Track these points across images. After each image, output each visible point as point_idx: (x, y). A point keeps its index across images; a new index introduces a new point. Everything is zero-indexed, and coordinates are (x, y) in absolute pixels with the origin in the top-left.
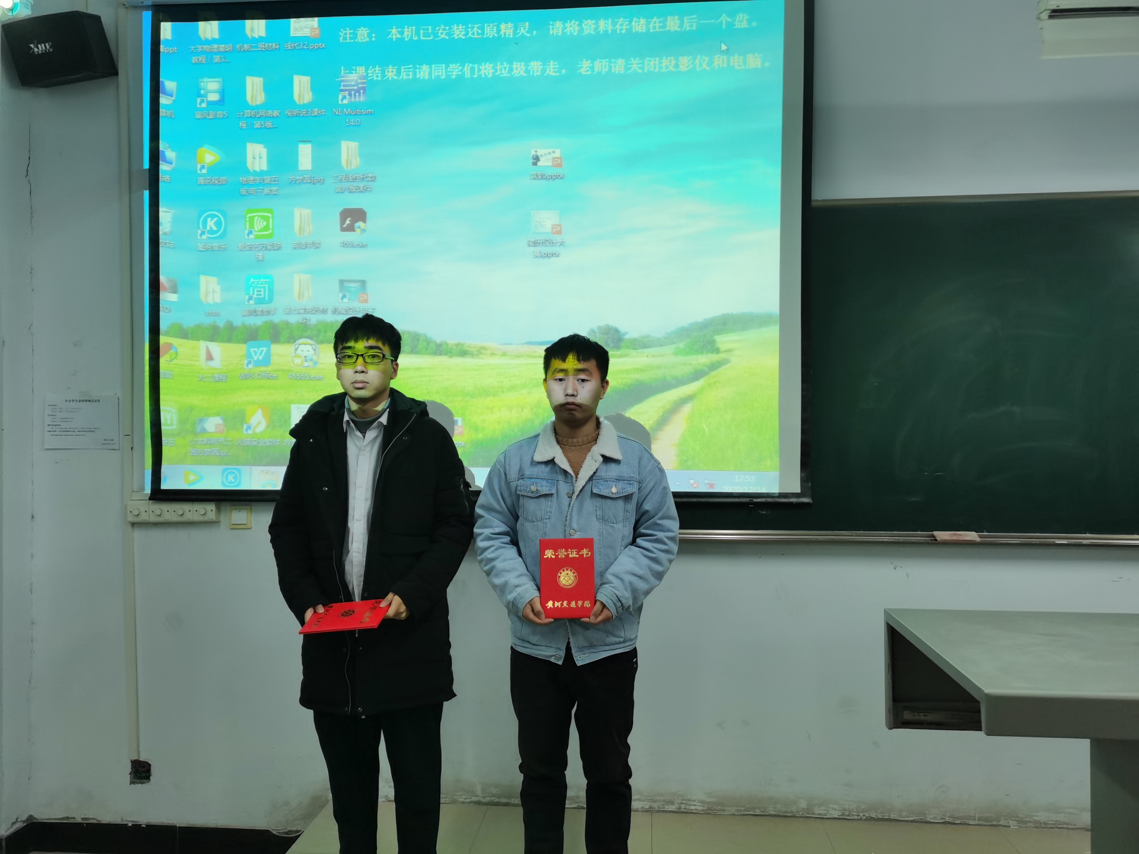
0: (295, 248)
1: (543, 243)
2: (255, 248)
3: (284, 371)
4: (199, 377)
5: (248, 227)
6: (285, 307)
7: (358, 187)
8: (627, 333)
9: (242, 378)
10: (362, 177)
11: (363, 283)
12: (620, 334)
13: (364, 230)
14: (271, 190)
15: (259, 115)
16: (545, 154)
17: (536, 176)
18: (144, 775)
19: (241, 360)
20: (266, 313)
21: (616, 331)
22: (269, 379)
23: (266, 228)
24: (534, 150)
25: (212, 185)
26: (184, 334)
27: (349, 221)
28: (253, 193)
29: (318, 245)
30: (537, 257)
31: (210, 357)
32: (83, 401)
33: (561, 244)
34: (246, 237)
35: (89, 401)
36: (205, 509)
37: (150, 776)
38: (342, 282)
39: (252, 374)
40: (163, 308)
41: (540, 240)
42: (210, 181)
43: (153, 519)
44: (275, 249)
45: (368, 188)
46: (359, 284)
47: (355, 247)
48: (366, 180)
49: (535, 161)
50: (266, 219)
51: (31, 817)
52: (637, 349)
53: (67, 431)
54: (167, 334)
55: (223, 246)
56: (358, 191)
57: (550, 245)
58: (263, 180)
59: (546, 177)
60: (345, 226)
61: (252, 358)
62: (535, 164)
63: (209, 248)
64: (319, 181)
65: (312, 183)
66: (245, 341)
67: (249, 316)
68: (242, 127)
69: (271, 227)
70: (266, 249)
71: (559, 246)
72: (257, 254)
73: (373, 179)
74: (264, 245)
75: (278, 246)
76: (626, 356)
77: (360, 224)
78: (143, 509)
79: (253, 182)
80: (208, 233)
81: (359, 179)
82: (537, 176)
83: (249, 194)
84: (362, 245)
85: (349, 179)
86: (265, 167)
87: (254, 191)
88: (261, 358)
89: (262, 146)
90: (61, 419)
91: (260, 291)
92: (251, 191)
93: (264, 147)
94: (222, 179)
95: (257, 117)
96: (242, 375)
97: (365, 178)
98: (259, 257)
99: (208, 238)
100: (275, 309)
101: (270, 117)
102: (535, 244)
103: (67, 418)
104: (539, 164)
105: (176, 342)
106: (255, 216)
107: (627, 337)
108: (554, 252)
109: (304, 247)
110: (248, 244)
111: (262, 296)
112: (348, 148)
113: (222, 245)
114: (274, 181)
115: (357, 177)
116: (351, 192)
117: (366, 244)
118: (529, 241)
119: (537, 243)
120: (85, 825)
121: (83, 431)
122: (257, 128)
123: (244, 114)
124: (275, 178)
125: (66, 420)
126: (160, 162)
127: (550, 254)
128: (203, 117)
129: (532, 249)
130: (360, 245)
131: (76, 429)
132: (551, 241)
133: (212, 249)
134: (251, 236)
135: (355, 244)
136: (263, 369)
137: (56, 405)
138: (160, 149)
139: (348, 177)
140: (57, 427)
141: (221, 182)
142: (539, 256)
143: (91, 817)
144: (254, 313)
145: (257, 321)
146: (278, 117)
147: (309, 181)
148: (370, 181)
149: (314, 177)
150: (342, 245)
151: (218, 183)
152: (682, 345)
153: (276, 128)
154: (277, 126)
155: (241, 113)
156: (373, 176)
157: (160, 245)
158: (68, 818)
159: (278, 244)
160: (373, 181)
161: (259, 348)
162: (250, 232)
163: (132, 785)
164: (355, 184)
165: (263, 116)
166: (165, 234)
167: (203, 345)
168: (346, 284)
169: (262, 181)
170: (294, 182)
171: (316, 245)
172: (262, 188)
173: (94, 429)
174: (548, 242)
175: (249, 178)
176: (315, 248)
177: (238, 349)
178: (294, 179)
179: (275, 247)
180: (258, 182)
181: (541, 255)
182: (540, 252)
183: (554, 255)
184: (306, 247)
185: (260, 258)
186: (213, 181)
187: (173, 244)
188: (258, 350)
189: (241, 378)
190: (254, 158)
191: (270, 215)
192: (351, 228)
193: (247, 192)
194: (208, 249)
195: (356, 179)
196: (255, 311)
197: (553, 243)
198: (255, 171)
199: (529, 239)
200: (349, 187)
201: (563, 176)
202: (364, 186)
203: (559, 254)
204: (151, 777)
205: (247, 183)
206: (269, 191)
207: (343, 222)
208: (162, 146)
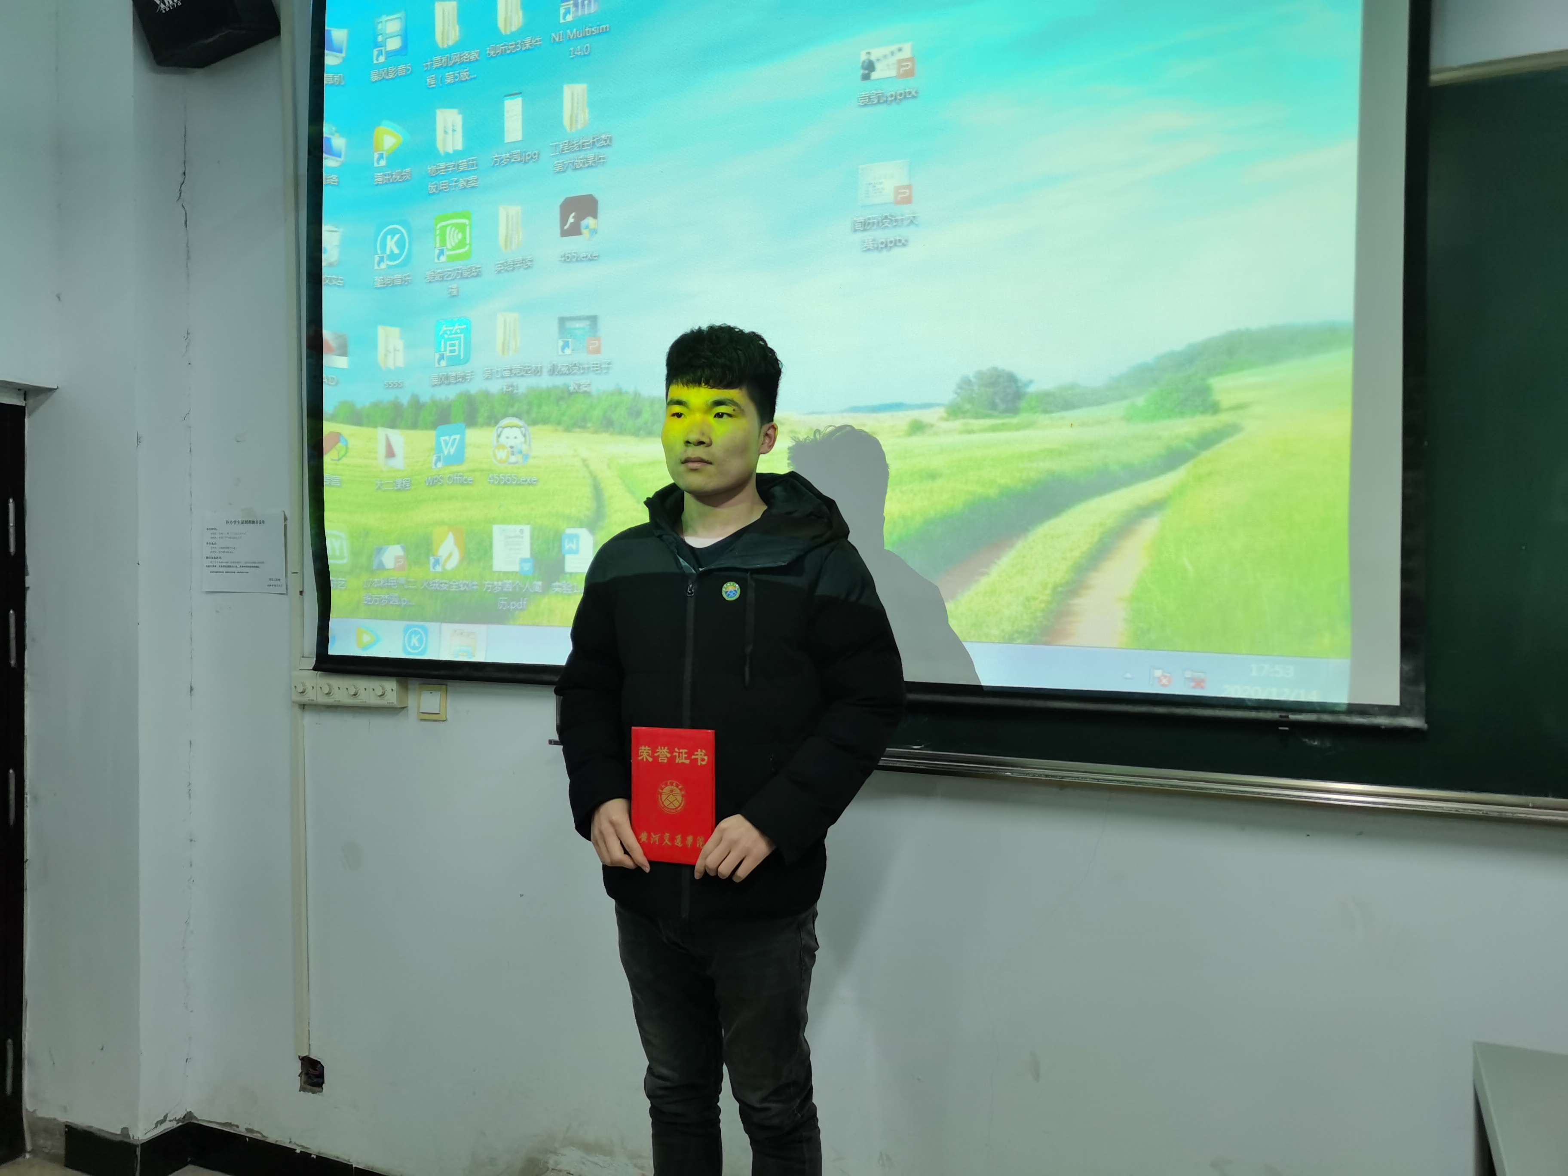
0: (499, 272)
1: (878, 223)
2: (447, 277)
3: (482, 470)
4: (377, 484)
5: (438, 245)
6: (485, 369)
7: (586, 159)
8: (1031, 382)
9: (429, 484)
10: (591, 141)
11: (593, 320)
12: (1020, 384)
13: (594, 232)
14: (468, 181)
15: (452, 62)
16: (885, 56)
17: (867, 100)
18: (315, 1080)
19: (428, 456)
20: (460, 379)
21: (1012, 378)
22: (462, 484)
23: (461, 244)
24: (865, 52)
25: (393, 183)
26: (357, 418)
27: (574, 217)
28: (445, 189)
29: (529, 263)
30: (869, 250)
31: (390, 453)
32: (246, 522)
33: (912, 222)
34: (436, 261)
35: (254, 522)
36: (383, 688)
37: (323, 1083)
38: (562, 321)
39: (441, 478)
40: (328, 379)
41: (874, 218)
42: (390, 177)
43: (323, 700)
44: (473, 276)
45: (600, 159)
46: (588, 322)
47: (581, 261)
48: (598, 146)
49: (866, 72)
50: (461, 228)
51: (189, 1114)
52: (1052, 412)
53: (228, 566)
54: (333, 418)
55: (407, 278)
56: (587, 165)
57: (889, 226)
58: (458, 166)
59: (885, 99)
60: (566, 227)
61: (442, 451)
62: (866, 77)
63: (389, 282)
64: (532, 158)
65: (523, 162)
66: (434, 426)
67: (440, 385)
68: (430, 85)
69: (468, 241)
70: (463, 277)
71: (909, 225)
72: (450, 287)
73: (608, 142)
74: (460, 271)
75: (477, 270)
76: (1029, 425)
77: (589, 221)
78: (309, 685)
79: (444, 172)
80: (387, 260)
81: (587, 146)
82: (870, 99)
83: (440, 191)
84: (591, 256)
85: (574, 148)
86: (459, 146)
87: (445, 186)
88: (452, 451)
89: (455, 111)
90: (222, 548)
91: (453, 345)
92: (442, 186)
93: (459, 113)
94: (405, 172)
95: (449, 65)
96: (430, 478)
97: (596, 143)
98: (452, 290)
99: (389, 267)
100: (472, 372)
101: (467, 62)
102: (866, 225)
103: (228, 548)
104: (874, 75)
105: (346, 430)
106: (448, 225)
107: (1031, 389)
108: (897, 238)
109: (511, 269)
110: (438, 271)
111: (456, 353)
112: (573, 94)
113: (405, 277)
114: (473, 165)
115: (584, 142)
116: (576, 169)
117: (597, 255)
118: (855, 223)
119: (869, 224)
120: (247, 1139)
121: (247, 567)
122: (449, 84)
123: (431, 65)
124: (473, 160)
125: (225, 550)
126: (325, 155)
127: (891, 242)
128: (380, 78)
129: (860, 236)
130: (589, 256)
131: (238, 562)
132: (893, 219)
133: (393, 283)
134: (443, 259)
135: (582, 256)
136: (455, 468)
137: (215, 529)
138: (325, 135)
139: (573, 145)
140: (216, 560)
141: (404, 177)
142: (872, 248)
143: (256, 1129)
144: (445, 380)
145: (448, 393)
146: (477, 60)
147: (519, 160)
148: (603, 146)
149: (525, 152)
150: (563, 259)
151: (400, 179)
152: (1141, 401)
153: (475, 78)
154: (475, 76)
155: (429, 63)
156: (608, 137)
157: (323, 283)
158: (230, 1125)
159: (477, 267)
160: (608, 145)
161: (450, 435)
162: (441, 252)
163: (302, 1092)
164: (581, 155)
165: (457, 62)
166: (331, 265)
167: (381, 433)
168: (569, 325)
169: (456, 168)
170: (499, 163)
171: (527, 264)
172: (456, 179)
173: (259, 563)
174: (888, 221)
175: (439, 166)
176: (526, 269)
177: (425, 438)
178: (498, 159)
179: (473, 272)
180: (452, 170)
181: (876, 246)
182: (874, 240)
183: (898, 244)
184: (514, 269)
185: (455, 293)
186: (394, 176)
187: (341, 280)
188: (450, 439)
189: (427, 484)
190: (446, 132)
191: (466, 221)
192: (575, 231)
193: (436, 189)
194: (388, 284)
195: (583, 146)
196: (447, 377)
197: (896, 221)
198: (447, 154)
199: (855, 219)
200: (572, 161)
201: (916, 92)
202: (595, 157)
203: (906, 241)
204: (323, 1086)
205: (435, 174)
206: (465, 183)
207: (564, 220)
208: (328, 130)
